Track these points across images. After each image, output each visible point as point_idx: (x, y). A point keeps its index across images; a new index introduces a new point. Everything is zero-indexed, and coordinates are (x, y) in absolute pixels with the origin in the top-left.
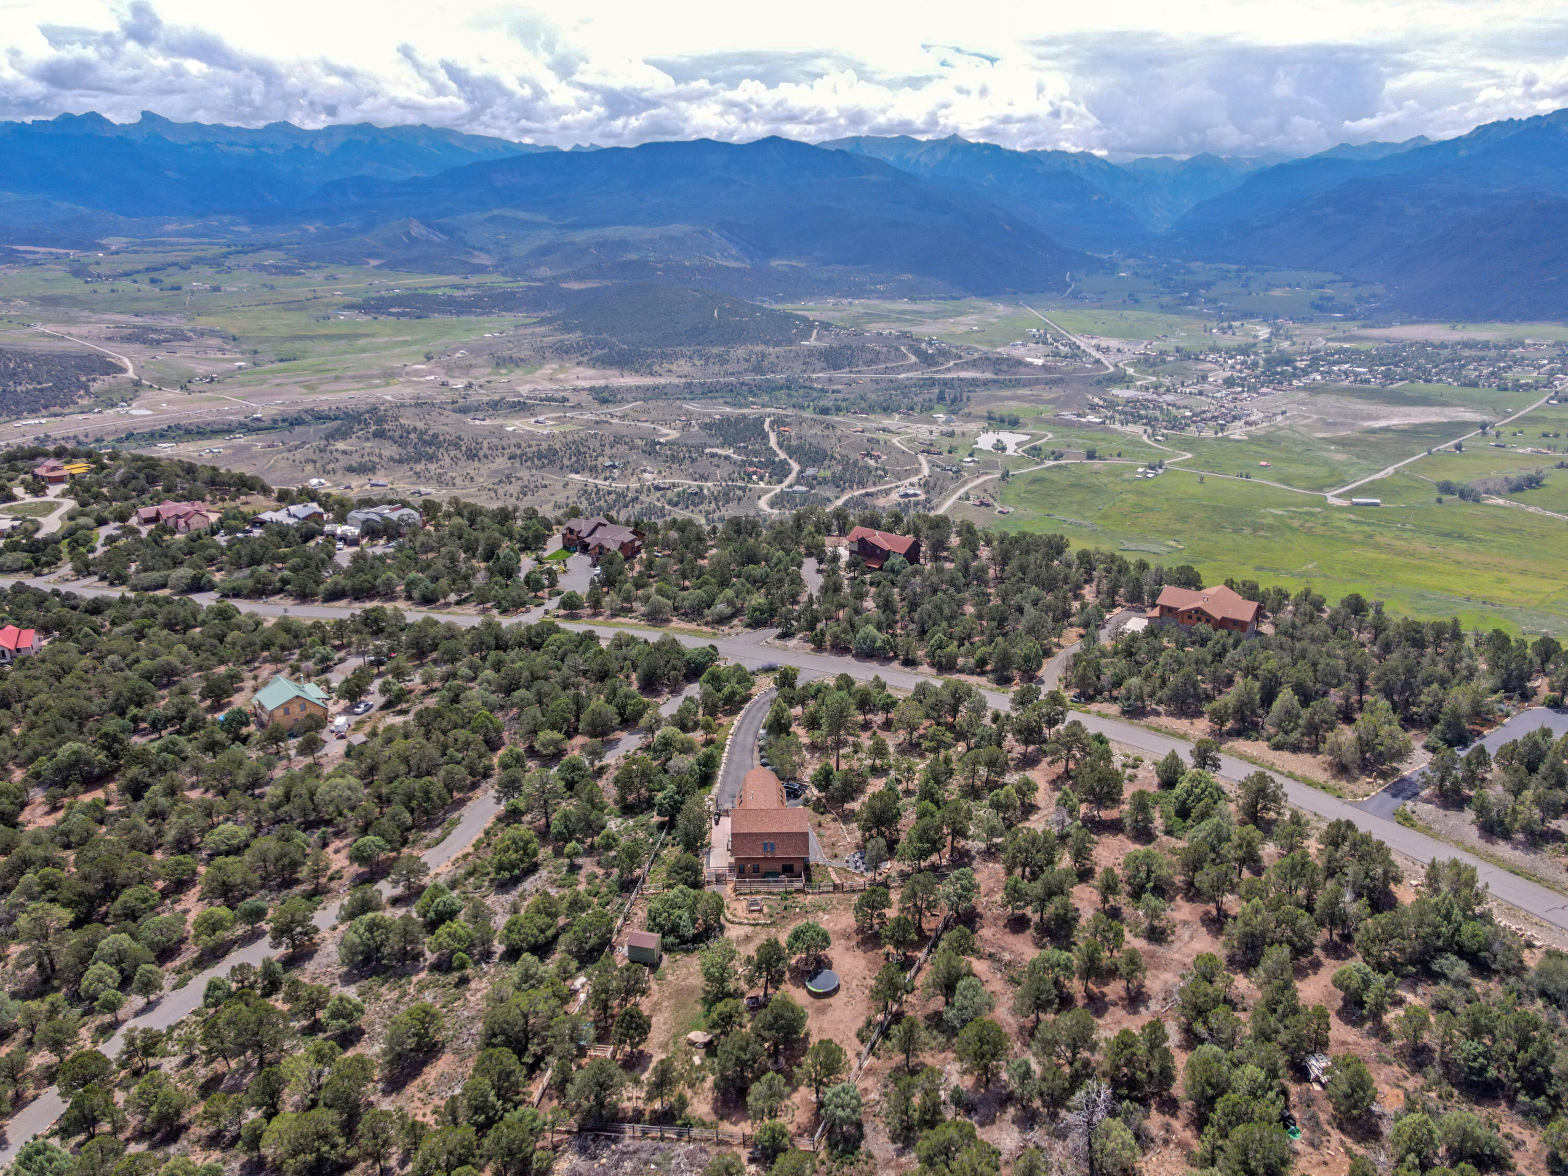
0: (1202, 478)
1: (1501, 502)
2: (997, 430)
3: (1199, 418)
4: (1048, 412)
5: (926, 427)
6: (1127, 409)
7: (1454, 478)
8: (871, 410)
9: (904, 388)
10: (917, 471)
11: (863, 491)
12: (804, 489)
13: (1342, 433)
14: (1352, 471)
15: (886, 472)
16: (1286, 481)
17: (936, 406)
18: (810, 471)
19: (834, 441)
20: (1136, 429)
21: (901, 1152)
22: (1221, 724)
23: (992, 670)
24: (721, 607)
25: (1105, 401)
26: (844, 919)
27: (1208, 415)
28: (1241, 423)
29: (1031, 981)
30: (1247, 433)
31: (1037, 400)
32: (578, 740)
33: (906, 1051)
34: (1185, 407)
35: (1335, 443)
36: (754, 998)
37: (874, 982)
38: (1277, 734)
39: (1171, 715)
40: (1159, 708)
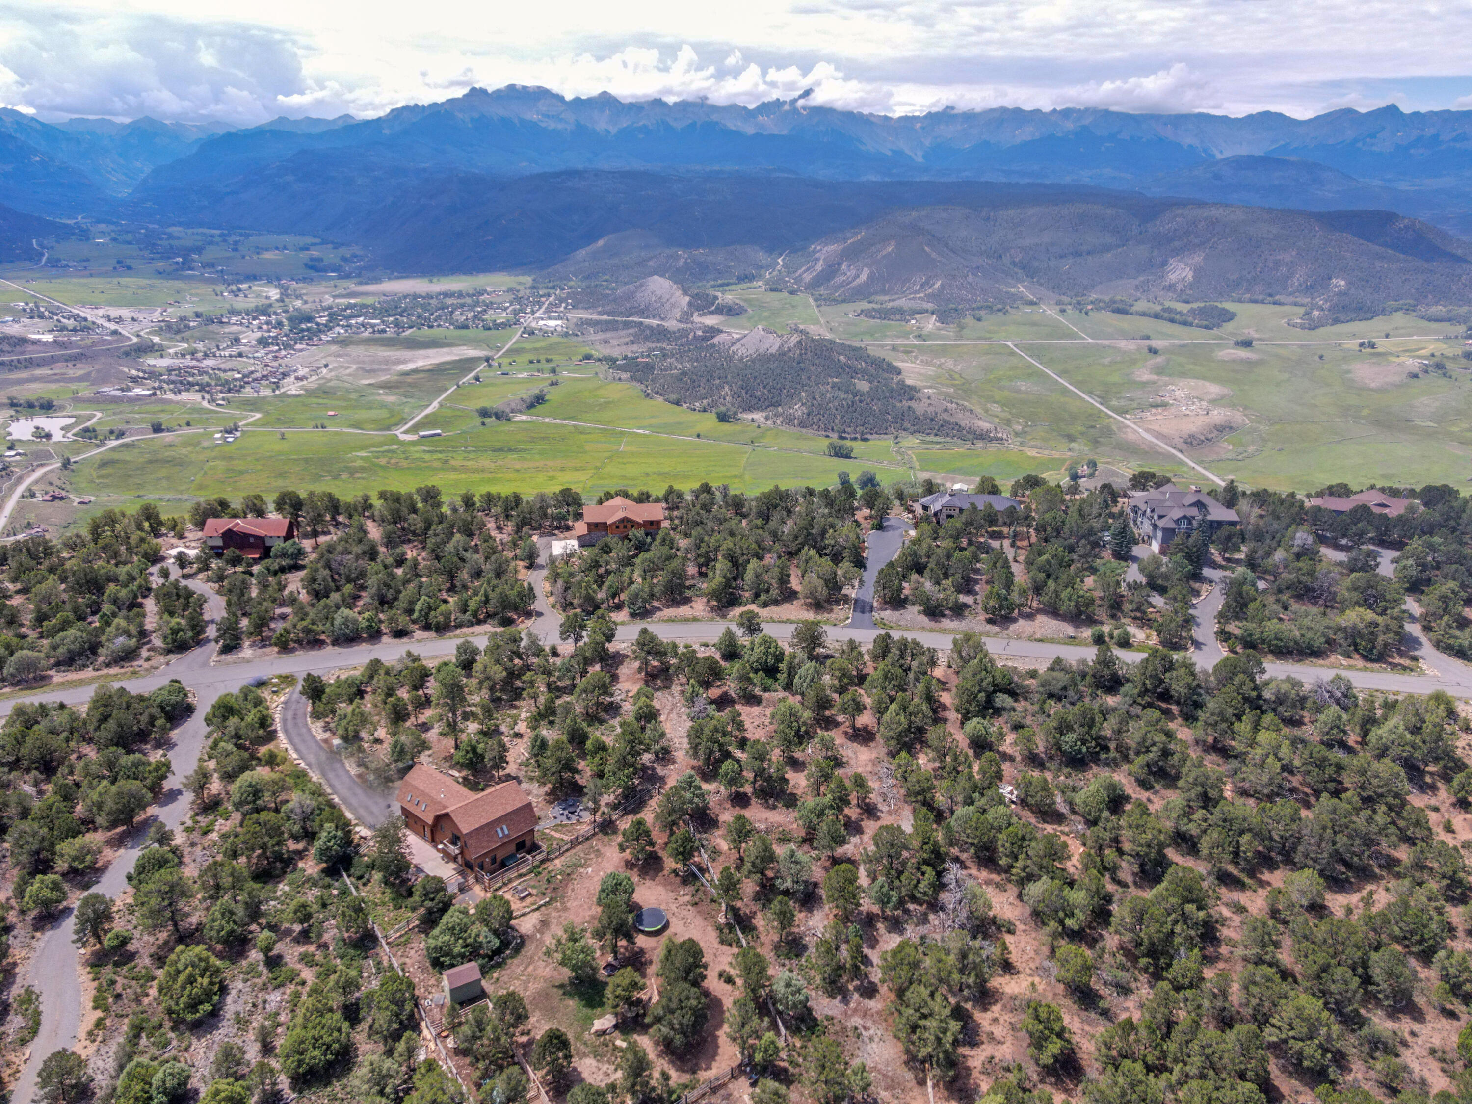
0: (283, 435)
1: (524, 417)
3: (247, 379)
4: (85, 390)
6: (173, 378)
7: (487, 404)
13: (383, 378)
14: (407, 410)
16: (357, 425)
20: (193, 397)
21: (845, 1001)
22: (719, 601)
23: (489, 616)
24: (121, 640)
25: (144, 372)
26: (605, 864)
27: (258, 375)
28: (291, 379)
29: (824, 827)
30: (302, 388)
31: (63, 379)
32: (95, 838)
33: (783, 928)
34: (231, 370)
35: (381, 387)
36: (610, 967)
37: (687, 898)
38: (757, 595)
39: (668, 607)
40: (656, 604)
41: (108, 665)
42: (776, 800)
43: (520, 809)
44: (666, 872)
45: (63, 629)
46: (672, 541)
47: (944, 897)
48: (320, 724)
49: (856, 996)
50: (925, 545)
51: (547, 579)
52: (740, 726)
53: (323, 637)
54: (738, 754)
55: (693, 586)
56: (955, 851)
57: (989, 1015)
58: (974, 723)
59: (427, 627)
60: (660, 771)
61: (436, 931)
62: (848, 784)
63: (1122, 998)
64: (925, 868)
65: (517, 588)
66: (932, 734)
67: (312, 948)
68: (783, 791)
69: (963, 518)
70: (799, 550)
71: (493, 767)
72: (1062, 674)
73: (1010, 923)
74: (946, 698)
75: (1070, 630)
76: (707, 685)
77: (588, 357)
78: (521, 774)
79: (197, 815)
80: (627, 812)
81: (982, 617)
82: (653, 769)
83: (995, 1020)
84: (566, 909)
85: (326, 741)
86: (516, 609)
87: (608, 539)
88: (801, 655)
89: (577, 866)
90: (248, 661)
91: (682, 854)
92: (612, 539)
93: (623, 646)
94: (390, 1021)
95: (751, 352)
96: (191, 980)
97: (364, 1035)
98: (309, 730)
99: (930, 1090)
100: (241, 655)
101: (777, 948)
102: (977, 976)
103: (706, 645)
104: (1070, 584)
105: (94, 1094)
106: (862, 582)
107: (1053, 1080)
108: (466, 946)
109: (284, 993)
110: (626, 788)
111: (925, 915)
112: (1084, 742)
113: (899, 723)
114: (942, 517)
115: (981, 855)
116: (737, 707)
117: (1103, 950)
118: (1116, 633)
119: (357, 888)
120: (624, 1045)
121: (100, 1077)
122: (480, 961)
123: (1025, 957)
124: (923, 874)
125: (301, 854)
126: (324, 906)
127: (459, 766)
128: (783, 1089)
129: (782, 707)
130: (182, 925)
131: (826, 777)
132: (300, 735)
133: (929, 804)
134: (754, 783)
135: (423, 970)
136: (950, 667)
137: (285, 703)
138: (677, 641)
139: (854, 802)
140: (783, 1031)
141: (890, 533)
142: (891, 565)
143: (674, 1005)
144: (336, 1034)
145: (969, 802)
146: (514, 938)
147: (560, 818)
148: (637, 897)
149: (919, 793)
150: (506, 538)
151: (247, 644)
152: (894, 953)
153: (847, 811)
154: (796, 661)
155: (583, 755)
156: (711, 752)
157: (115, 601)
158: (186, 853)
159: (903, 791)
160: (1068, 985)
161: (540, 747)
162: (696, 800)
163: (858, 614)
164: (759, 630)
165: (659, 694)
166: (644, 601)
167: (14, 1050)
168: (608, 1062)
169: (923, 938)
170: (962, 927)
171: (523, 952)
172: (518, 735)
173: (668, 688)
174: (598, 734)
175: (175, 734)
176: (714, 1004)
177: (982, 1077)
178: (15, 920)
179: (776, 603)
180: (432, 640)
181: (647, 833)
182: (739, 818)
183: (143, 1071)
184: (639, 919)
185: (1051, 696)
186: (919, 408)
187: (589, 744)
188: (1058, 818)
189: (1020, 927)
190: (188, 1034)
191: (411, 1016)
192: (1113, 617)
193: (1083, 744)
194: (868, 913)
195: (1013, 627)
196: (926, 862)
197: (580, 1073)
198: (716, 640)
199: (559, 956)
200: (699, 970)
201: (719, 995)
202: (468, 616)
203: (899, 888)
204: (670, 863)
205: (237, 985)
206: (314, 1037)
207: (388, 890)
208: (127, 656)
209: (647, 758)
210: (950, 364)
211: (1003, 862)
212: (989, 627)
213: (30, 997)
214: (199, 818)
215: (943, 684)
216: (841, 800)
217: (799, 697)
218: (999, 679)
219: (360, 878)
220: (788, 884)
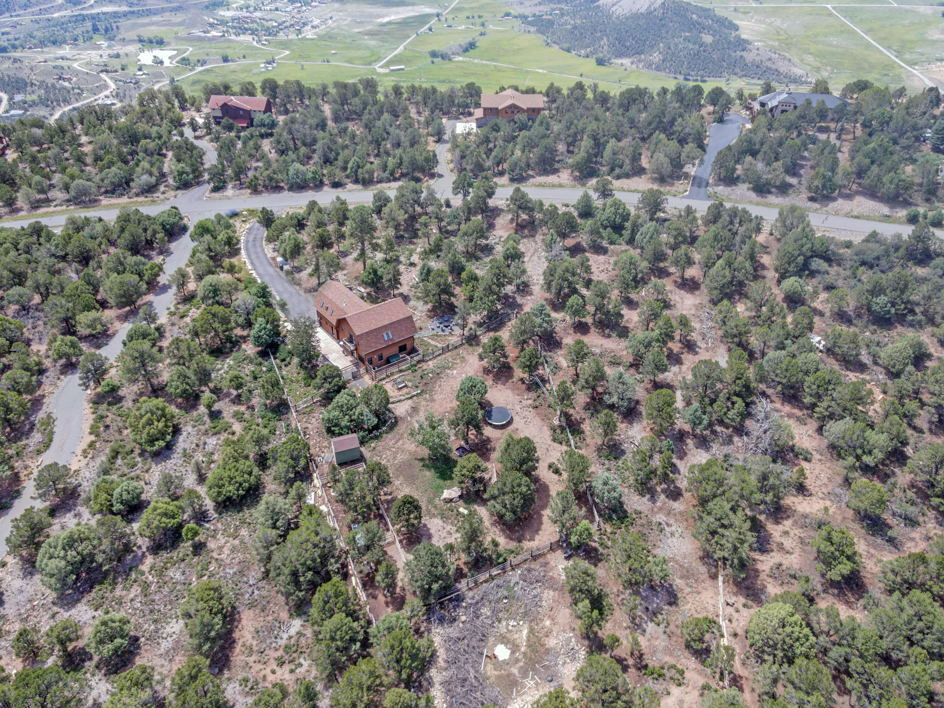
0: (302, 66)
1: (461, 59)
2: (151, 49)
3: (281, 27)
4: (182, 32)
5: (93, 52)
6: (235, 24)
7: (436, 48)
8: (42, 44)
9: (62, 24)
10: (106, 87)
11: (70, 107)
12: (21, 112)
13: (369, 28)
14: (382, 51)
15: (82, 91)
16: (350, 61)
17: (95, 36)
18: (18, 98)
19: (27, 71)
20: (246, 38)
21: (653, 499)
22: (581, 171)
23: (403, 175)
24: (145, 177)
25: (218, 20)
26: (467, 368)
27: (288, 24)
28: (309, 27)
29: (649, 357)
30: (315, 33)
31: (169, 24)
32: (109, 314)
33: (606, 434)
34: (271, 20)
35: (366, 34)
36: (460, 448)
37: (530, 402)
38: (612, 170)
39: (540, 175)
40: (530, 172)
41: (137, 195)
42: (611, 330)
43: (403, 320)
44: (515, 380)
45: (109, 168)
46: (548, 124)
47: (749, 424)
48: (271, 246)
49: (663, 497)
50: (760, 135)
51: (449, 150)
52: (588, 269)
53: (282, 184)
54: (584, 291)
55: (562, 160)
56: (762, 387)
57: (780, 528)
58: (791, 283)
59: (356, 181)
60: (519, 300)
61: (330, 407)
62: (675, 323)
63: (909, 529)
64: (735, 398)
65: (424, 154)
66: (753, 288)
67: (243, 408)
68: (617, 324)
69: (797, 113)
70: (651, 134)
71: (389, 287)
72: (877, 245)
73: (808, 452)
74: (766, 260)
75: (885, 210)
76: (564, 236)
77: (508, 14)
78: (411, 294)
79: (179, 303)
80: (489, 330)
81: (805, 195)
82: (514, 298)
83: (786, 533)
84: (433, 400)
85: (274, 259)
86: (423, 170)
87: (498, 121)
88: (644, 215)
89: (445, 368)
90: (228, 198)
91: (529, 367)
92: (501, 121)
93: (501, 202)
94: (287, 472)
95: (626, 11)
96: (150, 423)
97: (271, 477)
98: (263, 250)
99: (720, 584)
100: (225, 194)
101: (599, 450)
102: (774, 496)
103: (567, 206)
104: (894, 169)
105: (79, 495)
106: (702, 162)
107: (836, 591)
108: (352, 421)
109: (219, 439)
110: (490, 311)
111: (730, 437)
112: (893, 305)
113: (724, 277)
114: (777, 113)
115: (786, 392)
116: (587, 254)
117: (894, 485)
118: (930, 214)
119: (280, 368)
120: (466, 512)
121: (85, 484)
122: (361, 433)
123: (819, 483)
124: (733, 403)
125: (244, 339)
126: (255, 378)
127: (364, 283)
128: (592, 569)
129: (624, 257)
130: (155, 382)
131: (656, 316)
132: (256, 253)
133: (743, 345)
134: (594, 315)
135: (320, 434)
136: (771, 234)
137: (249, 229)
138: (544, 202)
139: (677, 338)
140: (597, 518)
141: (729, 126)
142: (729, 148)
143: (507, 490)
144: (246, 476)
145: (781, 347)
146: (390, 418)
147: (437, 330)
148: (489, 396)
149: (735, 336)
150: (422, 119)
151: (230, 186)
152: (702, 469)
153: (670, 344)
154: (640, 221)
155: (459, 284)
156: (561, 288)
157: (146, 151)
158: (167, 330)
159: (720, 333)
160: (857, 511)
161: (427, 274)
162: (545, 325)
163: (695, 188)
164: (611, 195)
165: (525, 240)
166: (521, 169)
167: (32, 458)
168: (452, 524)
169: (726, 456)
170: (765, 452)
171: (396, 429)
172: (413, 265)
173: (533, 236)
174: (473, 268)
175: (173, 246)
176: (543, 489)
177: (769, 580)
178: (49, 365)
179: (627, 176)
180: (359, 190)
181: (502, 348)
182: (579, 342)
183: (107, 486)
184: (488, 414)
185: (863, 263)
186: (749, 57)
187: (464, 275)
188: (861, 367)
189: (817, 456)
190: (150, 460)
191: (306, 468)
192: (928, 200)
193: (893, 306)
194: (680, 430)
195: (832, 205)
196: (738, 395)
197: (428, 529)
198: (575, 202)
199: (420, 438)
200: (530, 463)
201: (547, 483)
202: (386, 174)
203: (710, 413)
204: (519, 373)
205: (187, 429)
206: (229, 476)
207: (302, 372)
208: (150, 189)
209: (509, 289)
210: (778, 22)
211: (807, 400)
212: (810, 204)
213: (49, 421)
214: (179, 306)
215: (765, 248)
216: (667, 335)
217: (639, 251)
218: (817, 246)
219: (283, 360)
220: (615, 399)
